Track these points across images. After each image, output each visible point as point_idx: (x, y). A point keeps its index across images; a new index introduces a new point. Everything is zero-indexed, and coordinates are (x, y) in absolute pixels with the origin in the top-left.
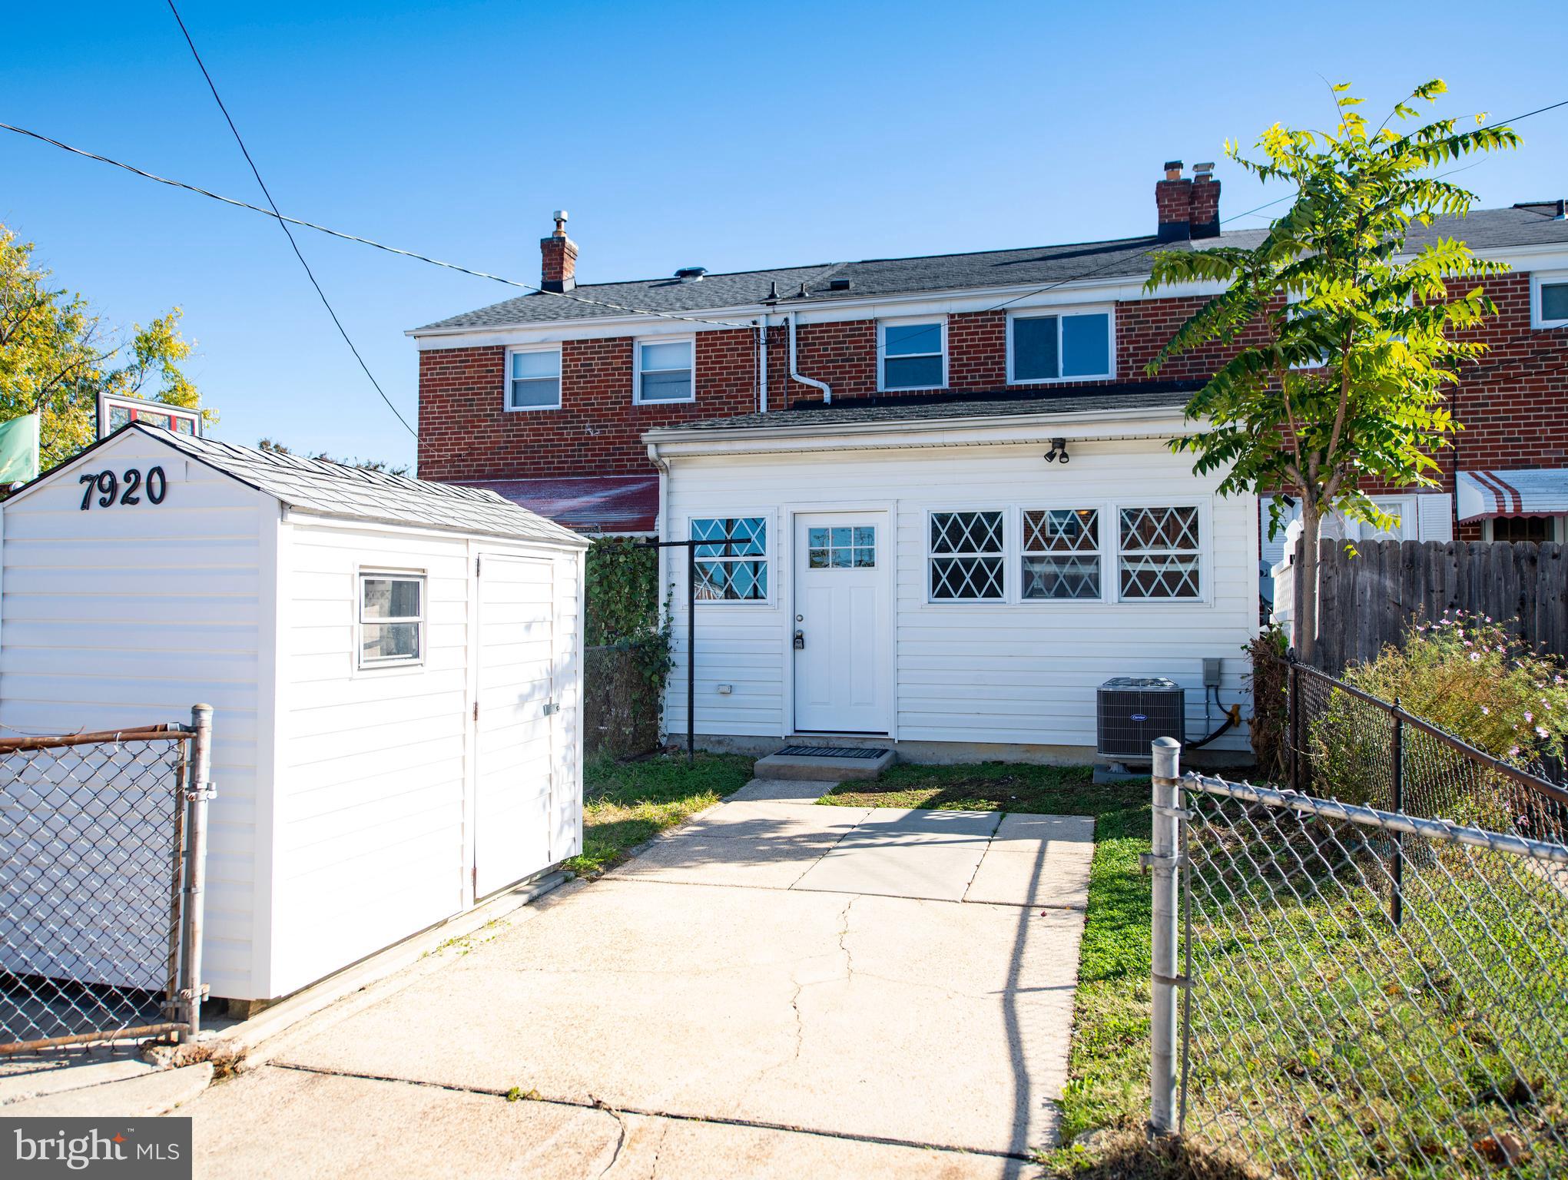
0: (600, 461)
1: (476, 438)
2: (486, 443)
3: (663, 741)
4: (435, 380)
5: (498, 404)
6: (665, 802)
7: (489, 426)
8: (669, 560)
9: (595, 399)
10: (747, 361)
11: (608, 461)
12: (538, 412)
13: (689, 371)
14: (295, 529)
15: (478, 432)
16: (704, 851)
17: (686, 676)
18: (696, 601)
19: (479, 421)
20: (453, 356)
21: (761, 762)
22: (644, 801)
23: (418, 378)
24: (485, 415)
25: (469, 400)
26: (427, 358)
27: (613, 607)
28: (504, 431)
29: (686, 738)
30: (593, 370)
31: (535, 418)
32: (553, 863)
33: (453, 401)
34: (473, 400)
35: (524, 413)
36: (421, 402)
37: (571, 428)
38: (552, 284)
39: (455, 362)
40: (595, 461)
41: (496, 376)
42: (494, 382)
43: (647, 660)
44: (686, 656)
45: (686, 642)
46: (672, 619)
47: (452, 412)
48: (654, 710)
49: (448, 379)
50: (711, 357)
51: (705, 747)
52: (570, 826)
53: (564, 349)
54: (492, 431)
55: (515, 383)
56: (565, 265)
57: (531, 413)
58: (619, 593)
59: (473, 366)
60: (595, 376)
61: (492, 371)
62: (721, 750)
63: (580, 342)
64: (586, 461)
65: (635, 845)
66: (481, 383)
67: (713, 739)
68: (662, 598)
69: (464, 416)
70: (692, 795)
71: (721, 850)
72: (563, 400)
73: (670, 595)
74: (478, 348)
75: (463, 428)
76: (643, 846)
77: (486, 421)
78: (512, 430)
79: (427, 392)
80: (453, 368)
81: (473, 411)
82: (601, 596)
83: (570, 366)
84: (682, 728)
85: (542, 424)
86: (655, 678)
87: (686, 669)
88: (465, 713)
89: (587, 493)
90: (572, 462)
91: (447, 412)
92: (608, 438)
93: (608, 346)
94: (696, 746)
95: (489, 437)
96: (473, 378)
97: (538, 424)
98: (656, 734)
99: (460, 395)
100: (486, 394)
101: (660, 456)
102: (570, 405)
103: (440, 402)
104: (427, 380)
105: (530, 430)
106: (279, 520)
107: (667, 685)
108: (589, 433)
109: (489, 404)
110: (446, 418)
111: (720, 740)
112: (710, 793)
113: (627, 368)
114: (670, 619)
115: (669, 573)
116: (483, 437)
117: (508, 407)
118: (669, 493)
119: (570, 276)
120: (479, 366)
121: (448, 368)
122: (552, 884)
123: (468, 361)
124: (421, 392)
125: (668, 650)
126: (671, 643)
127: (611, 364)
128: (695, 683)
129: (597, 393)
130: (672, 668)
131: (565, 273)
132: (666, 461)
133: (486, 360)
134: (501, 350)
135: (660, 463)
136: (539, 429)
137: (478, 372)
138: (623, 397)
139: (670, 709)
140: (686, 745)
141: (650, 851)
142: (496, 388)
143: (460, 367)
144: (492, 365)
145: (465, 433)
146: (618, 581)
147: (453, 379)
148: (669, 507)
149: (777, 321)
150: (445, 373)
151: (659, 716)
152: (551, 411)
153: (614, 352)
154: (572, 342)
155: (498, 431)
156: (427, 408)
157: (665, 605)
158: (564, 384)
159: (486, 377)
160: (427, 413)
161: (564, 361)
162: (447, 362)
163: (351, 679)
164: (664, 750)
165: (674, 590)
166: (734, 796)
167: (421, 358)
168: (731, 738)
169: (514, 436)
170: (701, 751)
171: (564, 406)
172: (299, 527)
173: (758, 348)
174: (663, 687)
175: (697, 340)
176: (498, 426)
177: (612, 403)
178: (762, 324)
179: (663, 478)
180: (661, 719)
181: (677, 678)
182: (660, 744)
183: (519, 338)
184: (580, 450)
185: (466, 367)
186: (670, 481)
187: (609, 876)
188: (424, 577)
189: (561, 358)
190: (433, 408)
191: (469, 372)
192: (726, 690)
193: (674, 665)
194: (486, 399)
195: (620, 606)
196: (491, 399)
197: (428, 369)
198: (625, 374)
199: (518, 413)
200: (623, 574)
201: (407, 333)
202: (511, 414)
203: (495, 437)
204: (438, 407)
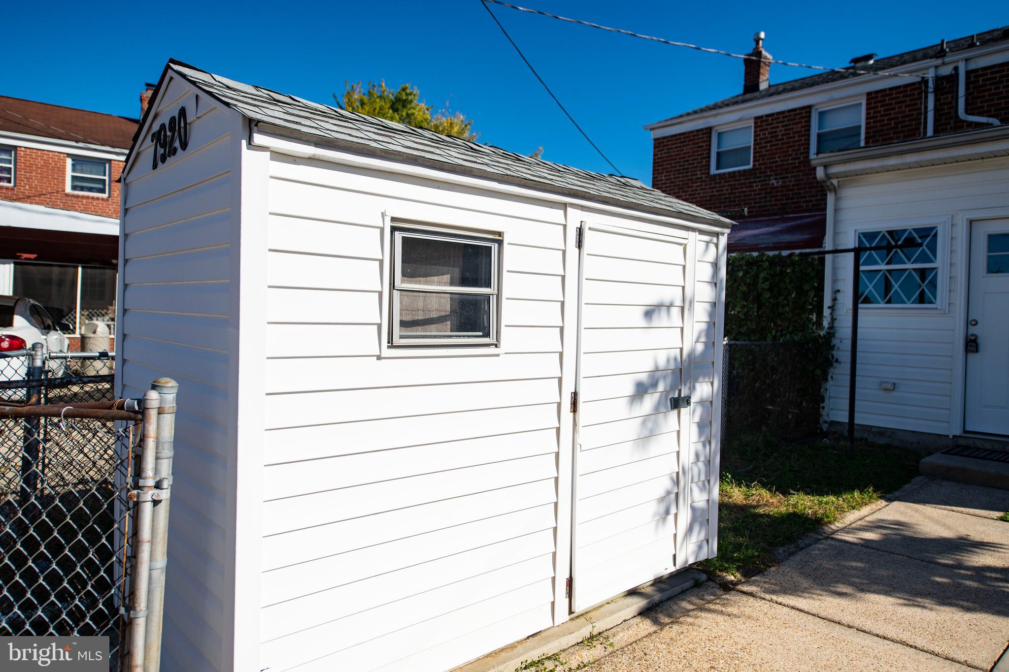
0: (781, 204)
1: (690, 195)
2: (697, 198)
3: (825, 427)
4: (663, 158)
5: (705, 169)
6: (821, 494)
7: (700, 186)
8: (835, 269)
9: (779, 157)
10: (914, 110)
11: (788, 204)
12: (734, 172)
13: (859, 127)
14: (272, 159)
15: (692, 191)
16: (862, 570)
17: (848, 372)
18: (860, 306)
19: (692, 183)
20: (676, 140)
21: (927, 459)
22: (798, 491)
23: (652, 157)
24: (697, 179)
25: (686, 169)
26: (659, 143)
27: (780, 310)
28: (710, 188)
29: (847, 427)
30: (778, 136)
31: (732, 177)
32: (678, 567)
33: (675, 171)
34: (688, 168)
35: (724, 174)
36: (654, 174)
37: (759, 181)
38: (751, 86)
39: (677, 143)
40: (777, 205)
41: (704, 150)
42: (703, 154)
43: (811, 356)
44: (849, 354)
45: (849, 342)
46: (836, 319)
47: (675, 178)
48: (818, 399)
49: (672, 156)
50: (880, 112)
51: (865, 435)
52: (701, 526)
53: (755, 123)
54: (701, 189)
55: (718, 154)
56: (762, 71)
57: (729, 173)
58: (786, 298)
59: (689, 145)
60: (779, 140)
61: (702, 146)
62: (882, 441)
63: (767, 116)
64: (770, 205)
65: (783, 545)
66: (694, 156)
67: (873, 430)
68: (827, 302)
69: (682, 181)
70: (851, 489)
71: (883, 572)
72: (754, 161)
73: (835, 299)
74: (693, 132)
75: (681, 188)
76: (792, 548)
77: (697, 182)
78: (715, 187)
79: (658, 166)
80: (675, 148)
81: (688, 176)
82: (771, 300)
83: (760, 135)
84: (844, 417)
85: (737, 180)
86: (818, 372)
87: (849, 366)
88: (559, 405)
89: (768, 226)
90: (759, 207)
91: (671, 179)
92: (789, 186)
93: (790, 116)
94: (857, 435)
95: (699, 194)
96: (689, 153)
97: (734, 181)
98: (818, 421)
99: (680, 166)
100: (698, 163)
101: (828, 177)
102: (760, 165)
103: (666, 172)
104: (658, 158)
105: (728, 186)
106: (244, 143)
107: (829, 378)
108: (773, 184)
109: (700, 170)
110: (670, 183)
111: (882, 432)
112: (871, 490)
113: (805, 131)
114: (833, 320)
115: (835, 281)
116: (695, 194)
117: (713, 171)
118: (836, 210)
119: (765, 78)
120: (693, 144)
121: (672, 148)
122: (678, 589)
123: (685, 142)
124: (654, 167)
125: (832, 348)
126: (835, 342)
127: (792, 129)
128: (857, 378)
129: (780, 153)
130: (835, 364)
131: (761, 77)
132: (835, 182)
133: (698, 139)
134: (709, 130)
135: (828, 183)
136: (735, 185)
137: (692, 148)
138: (801, 154)
139: (832, 400)
140: (846, 433)
141: (798, 557)
142: (704, 158)
143: (680, 147)
144: (702, 142)
145: (683, 192)
146: (786, 288)
147: (676, 155)
148: (836, 222)
149: (946, 71)
150: (670, 152)
151: (822, 405)
152: (745, 171)
153: (795, 119)
154: (761, 117)
155: (705, 189)
156: (657, 177)
157: (829, 308)
158: (755, 149)
159: (698, 151)
160: (657, 181)
161: (755, 132)
162: (672, 144)
163: (379, 358)
164: (826, 435)
165: (839, 296)
166: (897, 494)
167: (655, 144)
168: (894, 431)
169: (717, 191)
170: (861, 439)
171: (754, 165)
172: (279, 156)
173: (926, 97)
174: (827, 380)
175: (868, 100)
176: (705, 185)
177: (792, 159)
178: (930, 74)
179: (830, 198)
180: (823, 408)
181: (840, 374)
182: (821, 429)
183: (721, 120)
184: (766, 197)
185: (684, 146)
186: (837, 199)
187: (745, 588)
188: (500, 243)
189: (753, 130)
190: (661, 177)
191: (687, 149)
192: (889, 386)
193: (837, 361)
194: (697, 167)
195: (787, 309)
196: (701, 166)
197: (659, 151)
198: (803, 136)
199: (719, 175)
200: (791, 282)
201: (646, 128)
202: (715, 175)
203: (703, 193)
204: (665, 176)
